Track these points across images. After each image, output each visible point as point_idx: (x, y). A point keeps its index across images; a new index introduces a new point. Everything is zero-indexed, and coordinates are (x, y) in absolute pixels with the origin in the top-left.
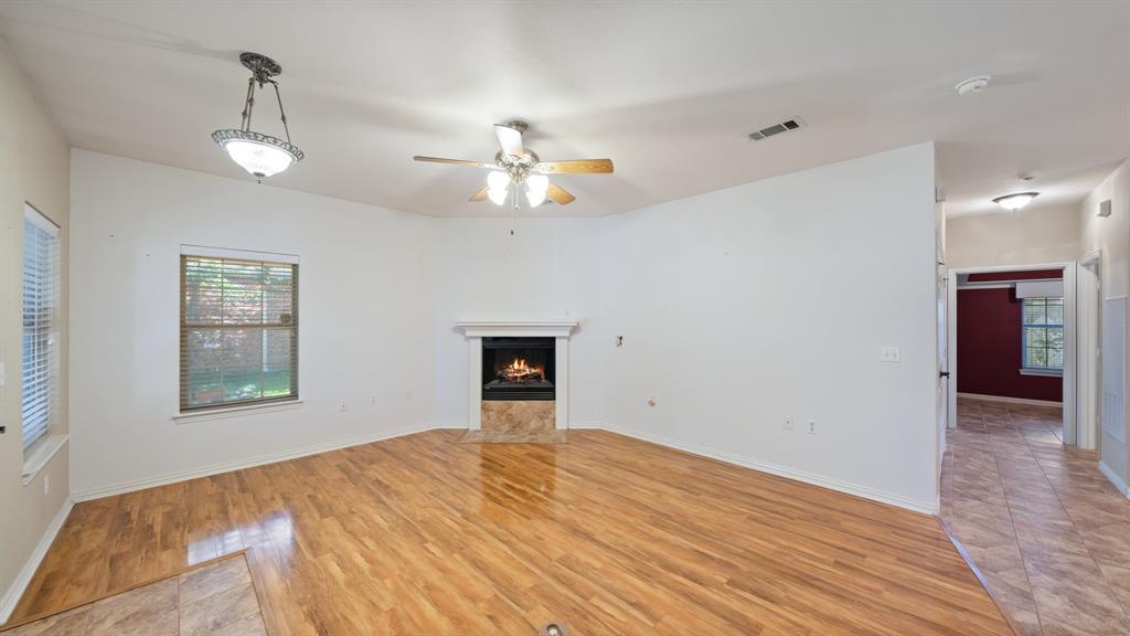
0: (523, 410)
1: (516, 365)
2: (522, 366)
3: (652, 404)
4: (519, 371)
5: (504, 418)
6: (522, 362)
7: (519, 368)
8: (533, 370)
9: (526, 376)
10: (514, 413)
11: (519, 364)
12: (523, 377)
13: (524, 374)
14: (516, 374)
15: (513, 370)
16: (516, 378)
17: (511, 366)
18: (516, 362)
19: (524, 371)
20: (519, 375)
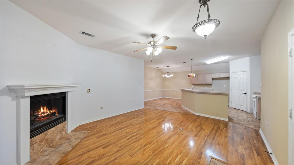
1: (42, 110)
2: (45, 110)
3: (102, 108)
4: (44, 113)
6: (45, 108)
8: (51, 112)
9: (48, 114)
11: (44, 109)
12: (46, 116)
13: (47, 114)
14: (42, 115)
15: (41, 113)
16: (43, 117)
17: (39, 111)
18: (42, 108)
19: (47, 112)
20: (44, 115)
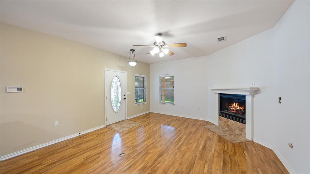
0: (233, 124)
4: (235, 107)
5: (226, 125)
6: (237, 104)
7: (235, 106)
8: (241, 108)
10: (229, 124)
11: (236, 105)
13: (237, 109)
14: (234, 109)
15: (233, 107)
16: (234, 110)
17: (232, 105)
18: (234, 104)
19: (237, 108)
20: (235, 109)
